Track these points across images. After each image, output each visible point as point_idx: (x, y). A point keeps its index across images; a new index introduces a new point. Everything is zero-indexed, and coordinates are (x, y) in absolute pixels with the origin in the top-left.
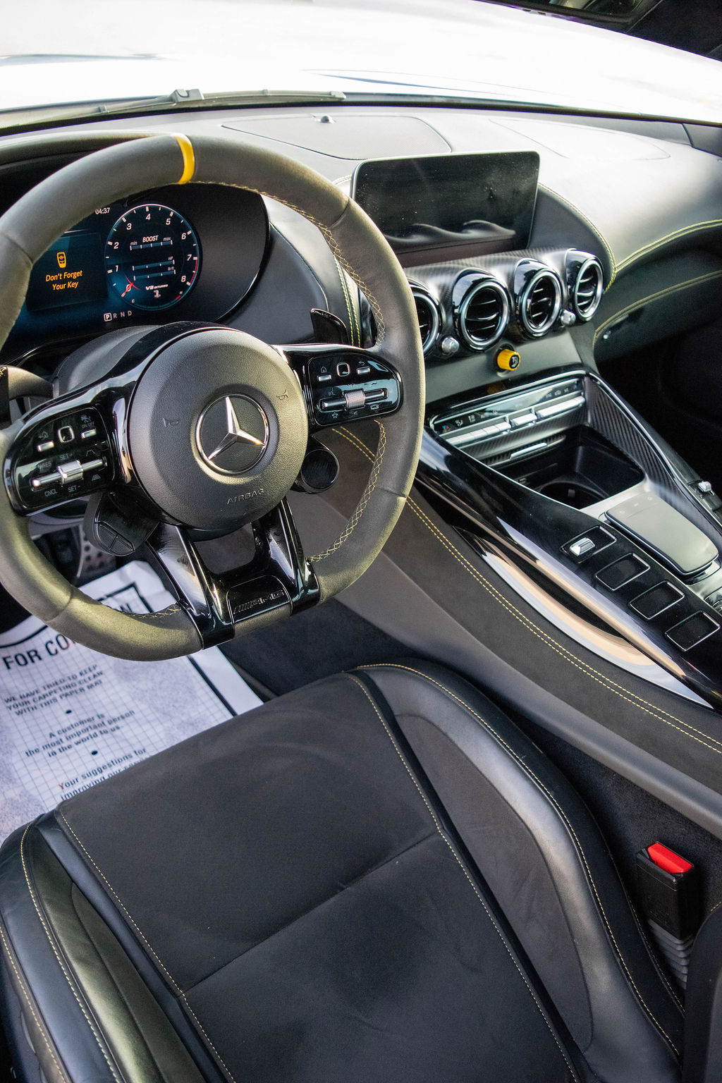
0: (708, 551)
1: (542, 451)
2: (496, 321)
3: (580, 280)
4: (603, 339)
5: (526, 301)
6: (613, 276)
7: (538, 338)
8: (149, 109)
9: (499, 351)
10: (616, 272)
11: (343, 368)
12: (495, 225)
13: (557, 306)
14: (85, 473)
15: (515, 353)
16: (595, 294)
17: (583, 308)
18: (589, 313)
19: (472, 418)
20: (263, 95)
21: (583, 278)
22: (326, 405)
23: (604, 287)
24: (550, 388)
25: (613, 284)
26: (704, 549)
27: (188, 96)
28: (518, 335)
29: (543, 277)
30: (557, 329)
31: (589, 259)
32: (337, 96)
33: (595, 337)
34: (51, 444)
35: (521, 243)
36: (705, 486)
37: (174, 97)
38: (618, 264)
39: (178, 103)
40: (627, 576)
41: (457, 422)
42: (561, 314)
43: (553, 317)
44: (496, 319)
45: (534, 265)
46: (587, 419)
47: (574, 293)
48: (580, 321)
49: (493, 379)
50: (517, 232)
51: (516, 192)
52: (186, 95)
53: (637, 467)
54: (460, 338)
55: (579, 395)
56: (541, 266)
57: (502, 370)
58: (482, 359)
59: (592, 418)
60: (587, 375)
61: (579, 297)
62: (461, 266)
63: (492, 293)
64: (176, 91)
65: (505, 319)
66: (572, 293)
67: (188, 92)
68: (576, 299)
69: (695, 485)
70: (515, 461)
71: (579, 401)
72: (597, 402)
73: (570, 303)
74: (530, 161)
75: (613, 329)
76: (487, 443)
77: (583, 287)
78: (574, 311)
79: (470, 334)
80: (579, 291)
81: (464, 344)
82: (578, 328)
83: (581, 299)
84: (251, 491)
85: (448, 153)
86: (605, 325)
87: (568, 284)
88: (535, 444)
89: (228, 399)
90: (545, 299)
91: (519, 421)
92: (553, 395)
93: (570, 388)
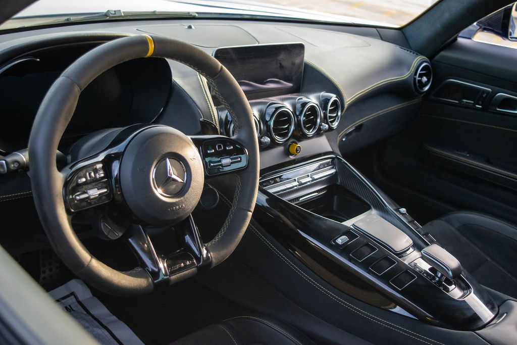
0: (407, 241)
1: (316, 197)
2: (288, 128)
3: (329, 108)
4: (342, 140)
5: (302, 118)
6: (346, 106)
7: (310, 138)
8: (94, 20)
9: (290, 145)
10: (348, 103)
11: (220, 147)
12: (282, 81)
13: (319, 120)
14: (100, 194)
15: (299, 145)
16: (337, 115)
17: (332, 122)
18: (335, 125)
19: (278, 180)
20: (154, 13)
21: (330, 107)
22: (212, 164)
23: (342, 111)
24: (318, 164)
25: (346, 110)
26: (405, 240)
27: (115, 14)
28: (300, 136)
29: (311, 106)
30: (319, 133)
31: (334, 97)
32: (193, 15)
33: (339, 139)
34: (84, 180)
35: (297, 89)
36: (403, 210)
37: (108, 14)
38: (348, 100)
39: (110, 17)
40: (367, 254)
41: (271, 181)
42: (320, 125)
43: (317, 127)
44: (288, 127)
45: (305, 99)
46: (338, 181)
47: (326, 115)
48: (331, 129)
49: (287, 160)
50: (294, 84)
51: (293, 64)
52: (114, 13)
53: (367, 204)
54: (271, 137)
55: (333, 168)
56: (309, 100)
57: (292, 155)
58: (281, 149)
59: (340, 180)
60: (336, 157)
61: (329, 116)
62: (268, 101)
63: (285, 114)
64: (109, 11)
65: (292, 128)
66: (325, 115)
67: (115, 11)
68: (328, 117)
69: (397, 210)
70: (302, 202)
71: (333, 171)
72: (342, 171)
73: (325, 119)
74: (299, 48)
75: (347, 135)
76: (286, 193)
77: (331, 112)
78: (327, 123)
79: (276, 135)
80: (329, 113)
81: (273, 140)
82: (329, 133)
83: (330, 117)
84: (179, 206)
85: (257, 45)
86: (343, 133)
87: (323, 110)
88: (311, 193)
89: (168, 159)
90: (312, 117)
91: (303, 181)
92: (319, 168)
93: (328, 164)
